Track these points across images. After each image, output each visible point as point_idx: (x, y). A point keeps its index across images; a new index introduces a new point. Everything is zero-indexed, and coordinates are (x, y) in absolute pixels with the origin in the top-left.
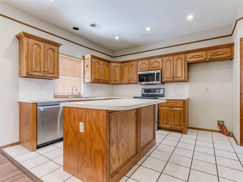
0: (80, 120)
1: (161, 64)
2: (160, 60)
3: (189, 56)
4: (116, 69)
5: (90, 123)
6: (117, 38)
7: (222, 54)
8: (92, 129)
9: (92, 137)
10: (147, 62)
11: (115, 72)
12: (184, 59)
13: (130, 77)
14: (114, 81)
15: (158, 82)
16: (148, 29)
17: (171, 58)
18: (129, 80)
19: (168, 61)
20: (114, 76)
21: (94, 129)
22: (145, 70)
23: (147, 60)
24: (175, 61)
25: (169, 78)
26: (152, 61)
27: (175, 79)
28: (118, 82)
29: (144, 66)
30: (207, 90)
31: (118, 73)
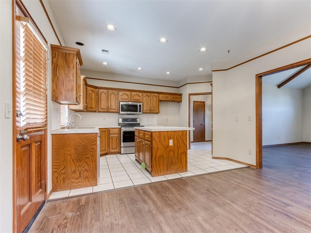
0: (170, 138)
1: (141, 97)
2: (140, 94)
3: (161, 96)
4: (92, 94)
5: (177, 139)
6: (105, 63)
7: (177, 99)
8: (179, 142)
9: (179, 146)
10: (128, 93)
11: (91, 98)
12: (158, 97)
13: (109, 105)
14: (90, 108)
15: (140, 113)
16: (140, 69)
17: (149, 94)
18: (108, 109)
19: (147, 96)
20: (90, 102)
21: (180, 141)
22: (126, 100)
23: (128, 92)
24: (152, 98)
25: (148, 110)
26: (134, 93)
27: (152, 112)
28: (94, 110)
29: (126, 97)
30: (167, 119)
31: (93, 99)
